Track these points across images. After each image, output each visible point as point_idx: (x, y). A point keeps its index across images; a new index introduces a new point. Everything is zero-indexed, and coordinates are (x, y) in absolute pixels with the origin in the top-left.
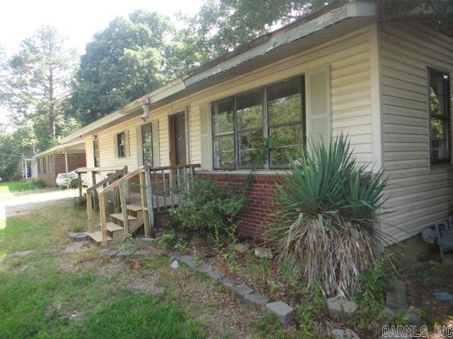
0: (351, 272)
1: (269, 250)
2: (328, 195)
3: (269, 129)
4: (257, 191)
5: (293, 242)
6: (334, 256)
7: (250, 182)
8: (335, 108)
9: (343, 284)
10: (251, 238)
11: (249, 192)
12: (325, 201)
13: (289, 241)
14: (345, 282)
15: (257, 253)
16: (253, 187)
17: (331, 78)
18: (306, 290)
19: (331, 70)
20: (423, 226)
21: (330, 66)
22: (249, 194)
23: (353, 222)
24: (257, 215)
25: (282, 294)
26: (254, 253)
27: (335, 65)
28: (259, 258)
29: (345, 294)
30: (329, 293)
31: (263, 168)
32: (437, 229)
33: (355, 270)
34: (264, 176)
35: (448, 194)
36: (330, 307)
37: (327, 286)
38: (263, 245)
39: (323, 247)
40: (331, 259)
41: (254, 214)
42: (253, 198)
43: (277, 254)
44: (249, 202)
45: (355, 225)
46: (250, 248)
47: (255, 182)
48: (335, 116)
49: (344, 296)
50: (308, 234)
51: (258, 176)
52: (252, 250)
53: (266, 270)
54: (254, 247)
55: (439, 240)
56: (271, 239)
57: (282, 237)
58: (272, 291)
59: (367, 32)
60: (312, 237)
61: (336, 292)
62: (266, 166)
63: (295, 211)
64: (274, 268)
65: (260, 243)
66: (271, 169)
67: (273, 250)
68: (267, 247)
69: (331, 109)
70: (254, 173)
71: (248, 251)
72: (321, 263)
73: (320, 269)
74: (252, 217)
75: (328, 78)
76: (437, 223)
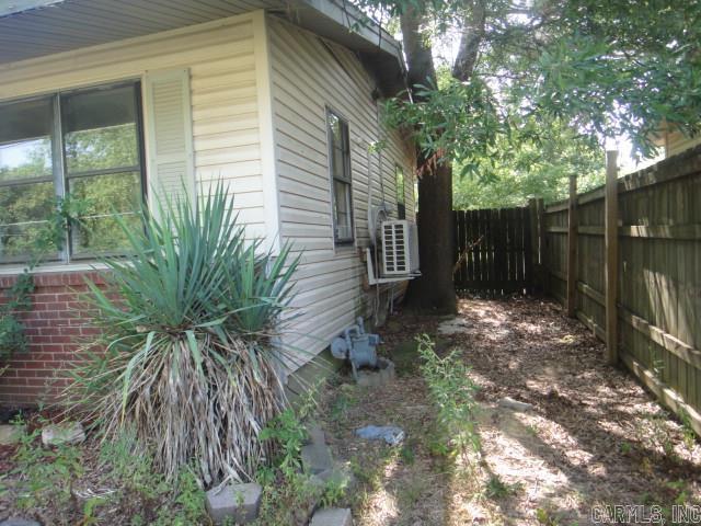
0: (246, 430)
1: (78, 424)
2: (201, 294)
3: (67, 180)
4: (43, 307)
5: (133, 397)
6: (217, 405)
7: (26, 290)
8: (199, 145)
9: (234, 456)
10: (30, 410)
11: (22, 313)
12: (196, 306)
13: (125, 395)
14: (237, 449)
15: (47, 437)
16: (33, 300)
17: (191, 92)
18: (163, 487)
19: (190, 77)
20: (330, 336)
21: (189, 70)
22: (24, 316)
23: (246, 339)
24: (45, 357)
25: (113, 510)
26: (39, 438)
27: (196, 69)
28: (52, 447)
29: (240, 473)
30: (208, 479)
31: (56, 260)
32: (348, 338)
33: (253, 423)
34: (57, 276)
35: (354, 288)
36: (214, 507)
37: (205, 467)
38: (62, 418)
39: (195, 393)
40: (212, 414)
41: (37, 356)
42: (34, 324)
43: (96, 429)
44: (23, 333)
45: (250, 344)
46: (30, 431)
47: (37, 289)
48: (200, 160)
49: (237, 476)
50: (164, 373)
51: (46, 277)
52: (35, 434)
53: (72, 469)
54: (40, 426)
55: (351, 354)
56: (79, 402)
57: (105, 392)
58: (88, 513)
59: (250, 21)
60: (173, 379)
61: (221, 474)
62: (65, 255)
63: (135, 332)
64: (90, 461)
65: (54, 415)
66: (75, 260)
67: (84, 425)
68: (72, 419)
69: (193, 146)
70: (35, 270)
71: (25, 439)
72: (193, 426)
73: (192, 437)
74: (30, 365)
75: (185, 91)
76: (346, 328)
